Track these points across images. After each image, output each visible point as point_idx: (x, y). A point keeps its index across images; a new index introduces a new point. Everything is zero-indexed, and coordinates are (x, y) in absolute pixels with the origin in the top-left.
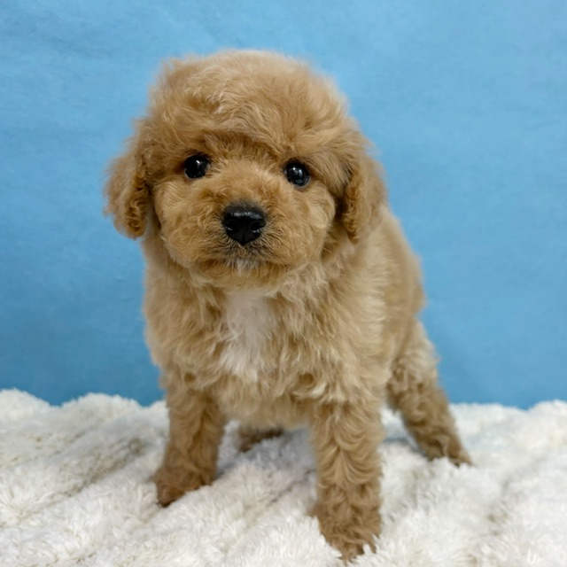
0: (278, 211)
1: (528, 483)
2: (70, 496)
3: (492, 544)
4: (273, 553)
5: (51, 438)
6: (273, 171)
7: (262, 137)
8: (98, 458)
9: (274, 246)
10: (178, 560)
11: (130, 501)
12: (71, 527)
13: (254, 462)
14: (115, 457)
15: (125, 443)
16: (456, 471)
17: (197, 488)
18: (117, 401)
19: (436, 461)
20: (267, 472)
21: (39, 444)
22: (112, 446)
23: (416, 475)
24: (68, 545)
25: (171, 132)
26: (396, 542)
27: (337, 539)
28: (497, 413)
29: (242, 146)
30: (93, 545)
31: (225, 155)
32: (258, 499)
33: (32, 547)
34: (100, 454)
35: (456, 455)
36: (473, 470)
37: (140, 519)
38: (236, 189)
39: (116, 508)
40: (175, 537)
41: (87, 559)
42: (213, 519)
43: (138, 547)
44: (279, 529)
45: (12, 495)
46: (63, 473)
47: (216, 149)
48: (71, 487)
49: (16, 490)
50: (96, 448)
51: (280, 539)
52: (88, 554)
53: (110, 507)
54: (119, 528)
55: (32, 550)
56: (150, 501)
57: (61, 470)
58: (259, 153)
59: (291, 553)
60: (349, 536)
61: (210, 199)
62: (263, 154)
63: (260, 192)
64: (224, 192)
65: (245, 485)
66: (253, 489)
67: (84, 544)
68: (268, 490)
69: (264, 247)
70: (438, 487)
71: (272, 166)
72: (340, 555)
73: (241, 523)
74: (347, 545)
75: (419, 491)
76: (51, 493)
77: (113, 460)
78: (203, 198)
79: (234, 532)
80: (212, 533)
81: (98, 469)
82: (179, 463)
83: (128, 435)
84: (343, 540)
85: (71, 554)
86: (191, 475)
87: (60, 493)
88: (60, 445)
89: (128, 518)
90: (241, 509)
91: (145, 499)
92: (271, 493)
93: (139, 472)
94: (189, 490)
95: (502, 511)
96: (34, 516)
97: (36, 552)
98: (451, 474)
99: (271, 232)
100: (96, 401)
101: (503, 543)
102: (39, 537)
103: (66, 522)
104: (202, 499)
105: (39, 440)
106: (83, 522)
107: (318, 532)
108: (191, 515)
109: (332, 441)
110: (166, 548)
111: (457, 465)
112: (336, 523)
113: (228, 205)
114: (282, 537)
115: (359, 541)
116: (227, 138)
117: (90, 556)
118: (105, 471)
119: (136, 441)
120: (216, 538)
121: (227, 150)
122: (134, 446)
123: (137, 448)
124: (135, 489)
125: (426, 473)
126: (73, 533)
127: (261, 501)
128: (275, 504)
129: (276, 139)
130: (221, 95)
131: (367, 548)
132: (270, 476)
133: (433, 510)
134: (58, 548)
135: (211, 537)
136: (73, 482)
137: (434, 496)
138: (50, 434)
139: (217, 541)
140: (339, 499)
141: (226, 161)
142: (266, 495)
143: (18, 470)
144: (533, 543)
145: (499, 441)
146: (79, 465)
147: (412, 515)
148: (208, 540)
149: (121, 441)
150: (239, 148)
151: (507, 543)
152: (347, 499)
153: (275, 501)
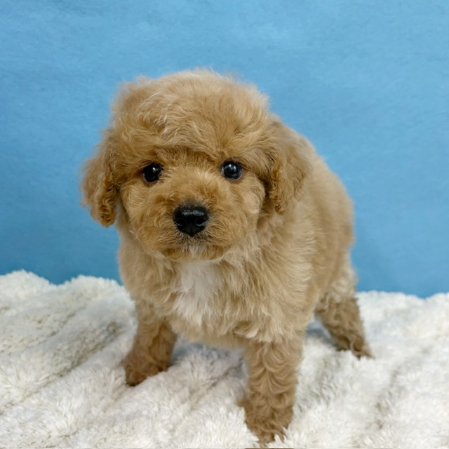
0: (218, 206)
1: (412, 376)
2: (61, 376)
3: (373, 437)
4: (207, 440)
5: (49, 319)
6: (212, 171)
7: (201, 148)
8: (83, 342)
9: (217, 235)
10: (137, 442)
11: (105, 385)
12: (60, 409)
13: (200, 352)
14: (96, 341)
15: (104, 328)
16: (357, 363)
17: (156, 373)
18: (101, 282)
19: (342, 352)
20: (211, 361)
21: (40, 325)
22: (94, 331)
23: (326, 363)
24: (58, 424)
25: (129, 149)
26: (300, 434)
27: (256, 428)
28: (400, 301)
29: (185, 156)
30: (76, 424)
31: (173, 163)
32: (201, 384)
33: (32, 427)
34: (85, 338)
35: (359, 349)
36: (371, 361)
37: (112, 398)
38: (182, 193)
39: (94, 390)
40: (136, 422)
41: (72, 437)
42: (166, 403)
43: (109, 430)
44: (213, 419)
45: (19, 378)
46: (56, 358)
47: (165, 160)
48: (63, 369)
49: (22, 374)
50: (82, 333)
51: (213, 429)
52: (72, 432)
53: (90, 390)
54: (96, 407)
55: (32, 429)
56: (120, 383)
57: (55, 354)
58: (200, 160)
59: (220, 440)
60: (266, 426)
61: (162, 203)
62: (203, 161)
63: (202, 193)
64: (172, 197)
65: (192, 371)
66: (198, 376)
67: (70, 423)
68: (210, 377)
69: (210, 236)
70: (340, 379)
71: (211, 168)
72: (257, 440)
73: (186, 406)
74: (263, 434)
75: (325, 382)
76: (47, 375)
77: (95, 344)
78: (157, 203)
79: (180, 414)
80: (164, 417)
81: (84, 351)
82: (142, 354)
83: (107, 319)
84: (261, 430)
85: (60, 432)
86: (151, 364)
87: (54, 374)
88: (56, 325)
89: (103, 398)
90: (187, 394)
91: (117, 382)
92: (212, 379)
93: (114, 356)
94: (150, 376)
95: (387, 403)
96: (34, 396)
97: (34, 431)
98: (353, 366)
99: (214, 224)
100: (84, 283)
101: (381, 438)
102: (37, 417)
103: (57, 404)
104: (158, 385)
105: (40, 322)
106: (69, 404)
107: (243, 422)
108: (149, 399)
109: (261, 364)
110: (128, 433)
111: (359, 357)
112: (257, 416)
113: (177, 206)
114: (215, 426)
115: (273, 431)
116: (173, 151)
117: (74, 434)
118: (88, 352)
119: (113, 324)
120: (166, 422)
121: (174, 160)
122: (111, 329)
123: (114, 330)
124: (110, 374)
125: (334, 363)
126: (62, 414)
127: (204, 385)
128: (214, 388)
129: (212, 148)
130: (165, 119)
131: (277, 437)
132: (212, 364)
133: (332, 404)
134: (51, 427)
135: (162, 422)
136: (64, 365)
137: (336, 387)
138: (49, 316)
139: (167, 424)
140: (262, 402)
141: (174, 168)
142: (208, 381)
143: (23, 357)
144: (403, 440)
145: (397, 332)
146: (69, 349)
147: (316, 408)
148: (160, 425)
149: (101, 326)
150: (184, 157)
151: (384, 438)
152: (268, 403)
153: (214, 385)
